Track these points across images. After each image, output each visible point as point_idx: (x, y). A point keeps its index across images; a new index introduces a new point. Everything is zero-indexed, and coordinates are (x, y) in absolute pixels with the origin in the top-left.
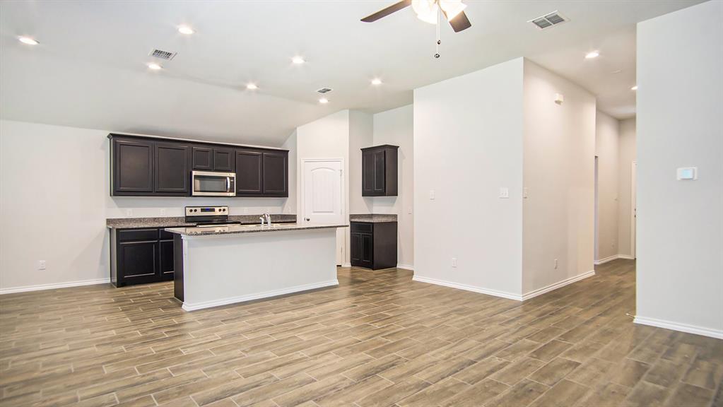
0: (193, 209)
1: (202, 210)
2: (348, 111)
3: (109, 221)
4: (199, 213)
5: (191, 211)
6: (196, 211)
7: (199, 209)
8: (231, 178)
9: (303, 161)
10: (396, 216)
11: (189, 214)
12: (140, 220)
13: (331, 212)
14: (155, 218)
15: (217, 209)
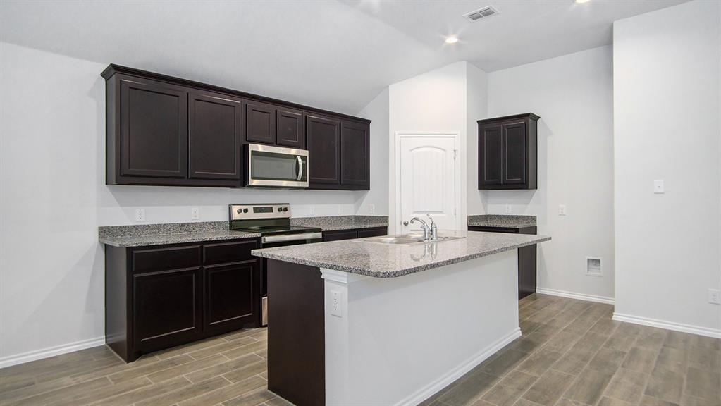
0: (243, 208)
1: (256, 210)
2: (465, 62)
3: (103, 231)
4: (251, 215)
5: (239, 211)
6: (246, 211)
7: (251, 208)
8: (304, 158)
9: (398, 137)
10: (534, 218)
11: (236, 216)
12: (159, 228)
13: (441, 212)
14: (183, 225)
15: (275, 208)
